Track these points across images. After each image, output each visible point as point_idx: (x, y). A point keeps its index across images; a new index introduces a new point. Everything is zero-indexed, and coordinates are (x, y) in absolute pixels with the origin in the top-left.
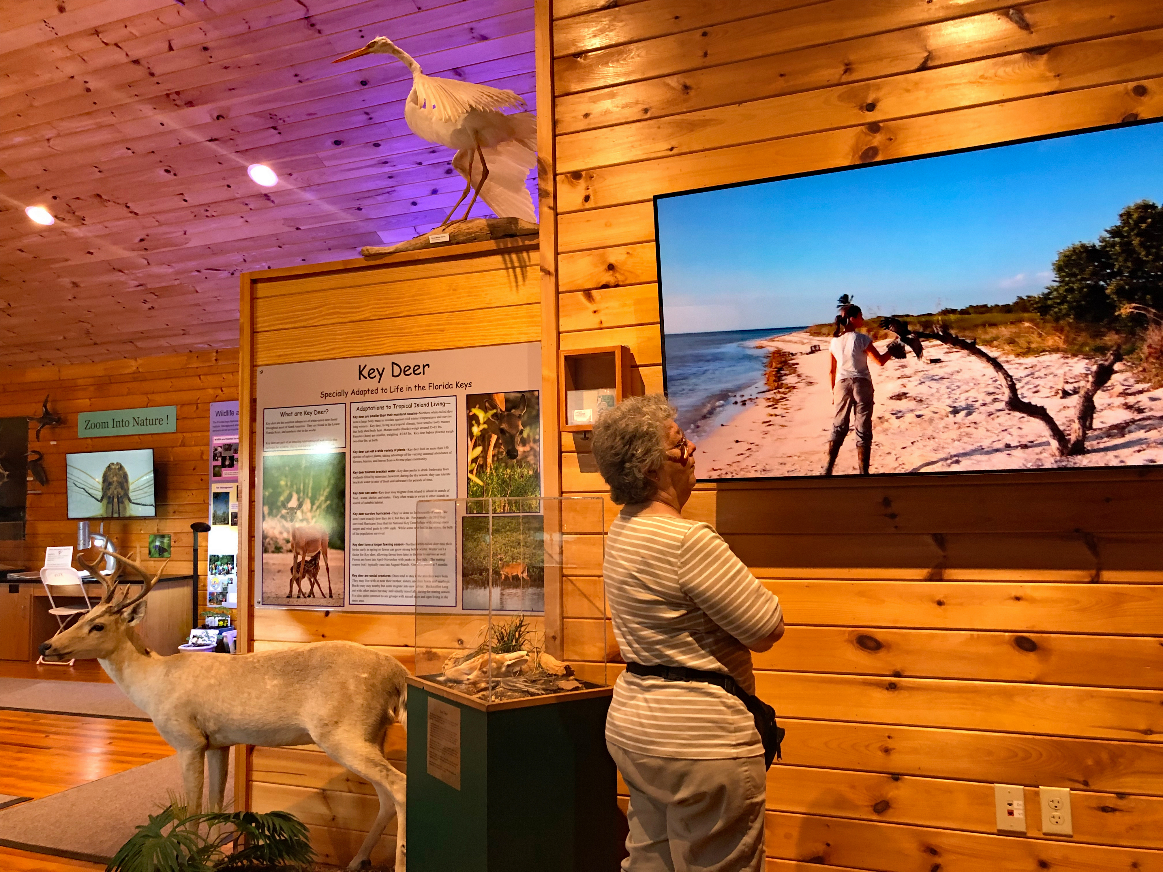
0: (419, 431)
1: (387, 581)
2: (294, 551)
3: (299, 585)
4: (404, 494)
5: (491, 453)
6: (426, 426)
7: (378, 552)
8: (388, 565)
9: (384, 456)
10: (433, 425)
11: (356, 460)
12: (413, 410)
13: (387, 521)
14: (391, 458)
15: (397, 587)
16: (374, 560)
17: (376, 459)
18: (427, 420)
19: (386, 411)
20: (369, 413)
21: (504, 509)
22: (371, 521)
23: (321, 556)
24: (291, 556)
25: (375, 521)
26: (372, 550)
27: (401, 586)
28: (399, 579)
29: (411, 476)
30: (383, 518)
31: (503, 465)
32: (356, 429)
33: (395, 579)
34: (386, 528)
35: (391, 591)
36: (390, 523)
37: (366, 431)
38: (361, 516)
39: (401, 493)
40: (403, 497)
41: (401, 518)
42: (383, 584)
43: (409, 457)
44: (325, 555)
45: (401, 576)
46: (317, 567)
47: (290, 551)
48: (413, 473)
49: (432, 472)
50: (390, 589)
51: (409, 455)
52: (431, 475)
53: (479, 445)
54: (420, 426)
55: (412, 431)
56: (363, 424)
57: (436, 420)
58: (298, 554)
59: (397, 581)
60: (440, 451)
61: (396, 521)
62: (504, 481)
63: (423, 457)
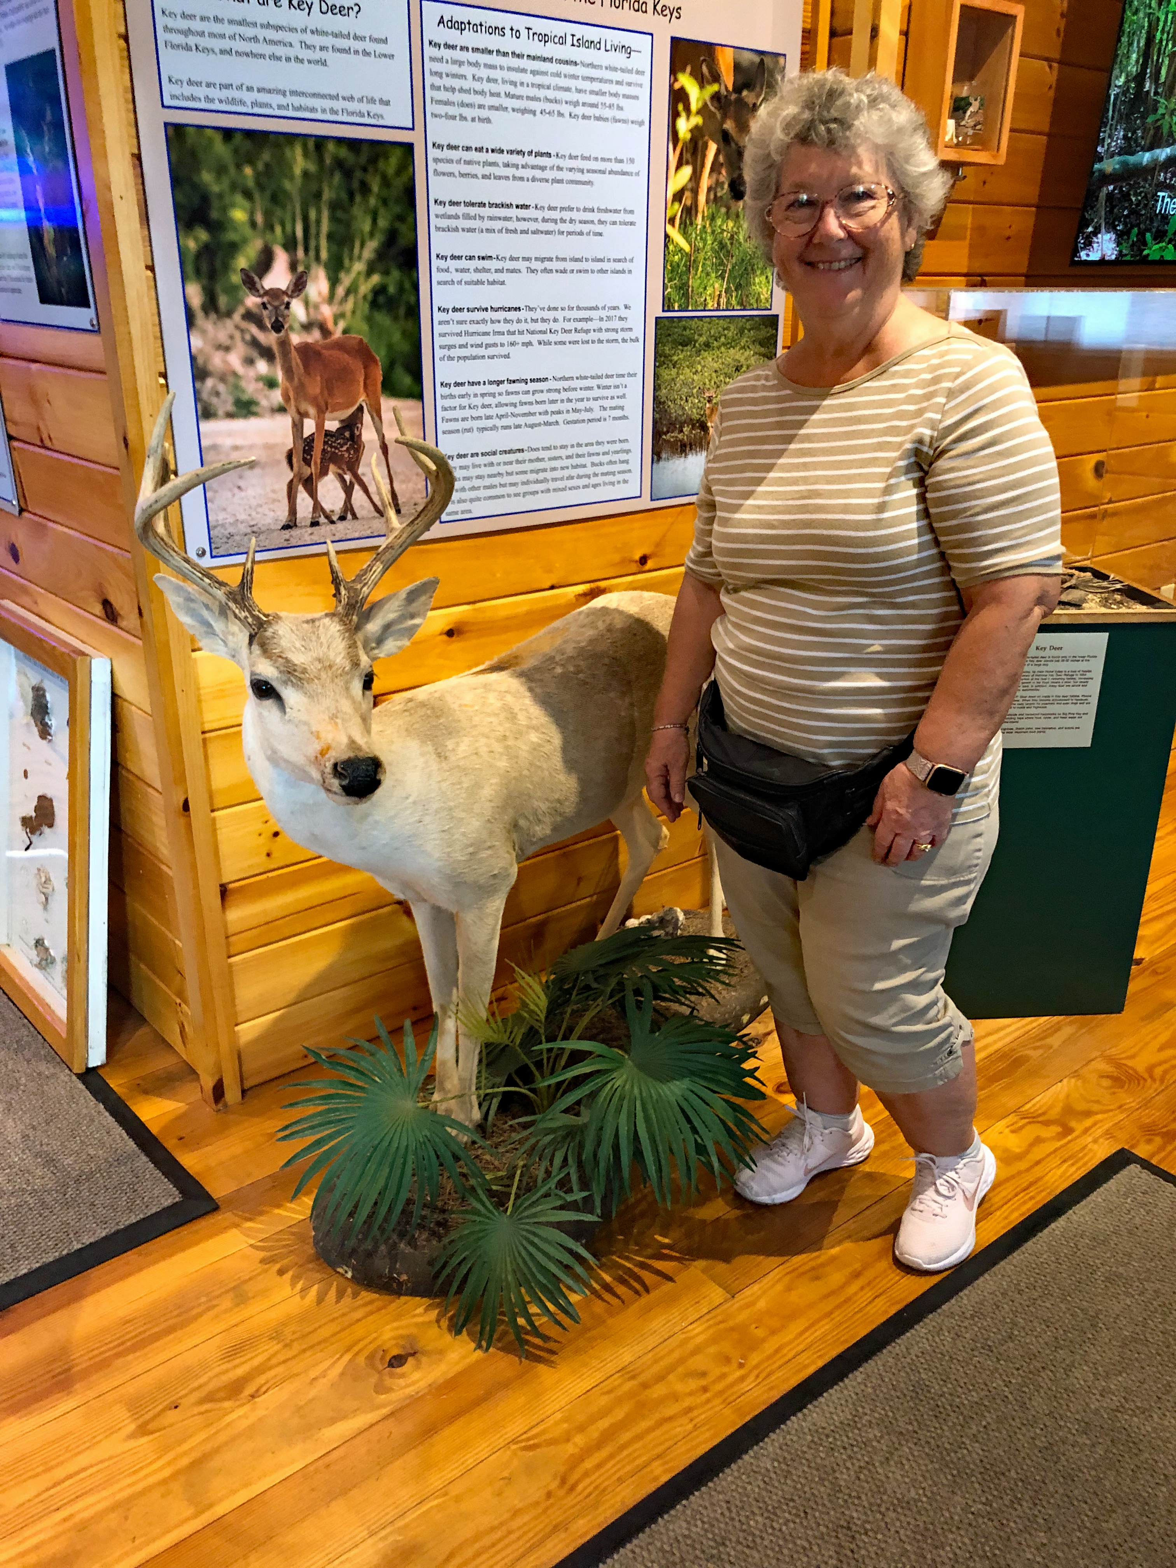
0: (580, 111)
1: (518, 462)
2: (292, 409)
3: (312, 493)
4: (548, 265)
5: (705, 182)
6: (594, 99)
7: (499, 399)
8: (518, 427)
9: (507, 165)
10: (608, 100)
11: (442, 167)
12: (566, 52)
13: (514, 327)
14: (520, 173)
15: (537, 471)
16: (489, 417)
17: (488, 170)
18: (596, 86)
19: (507, 43)
20: (469, 38)
21: (719, 304)
22: (481, 328)
23: (367, 417)
24: (285, 422)
25: (489, 328)
26: (483, 395)
27: (545, 470)
28: (542, 454)
29: (563, 221)
30: (506, 321)
31: (723, 210)
32: (437, 81)
33: (533, 455)
34: (512, 344)
35: (527, 483)
36: (521, 333)
37: (461, 90)
38: (458, 316)
39: (543, 260)
40: (545, 270)
41: (544, 320)
42: (509, 468)
43: (559, 175)
44: (377, 413)
45: (544, 449)
46: (356, 444)
47: (282, 410)
48: (566, 215)
49: (604, 217)
50: (524, 478)
51: (560, 169)
52: (601, 222)
53: (687, 163)
54: (582, 98)
55: (566, 109)
56: (455, 69)
57: (614, 88)
58: (303, 415)
59: (538, 460)
60: (617, 167)
61: (533, 326)
62: (722, 246)
63: (586, 177)
